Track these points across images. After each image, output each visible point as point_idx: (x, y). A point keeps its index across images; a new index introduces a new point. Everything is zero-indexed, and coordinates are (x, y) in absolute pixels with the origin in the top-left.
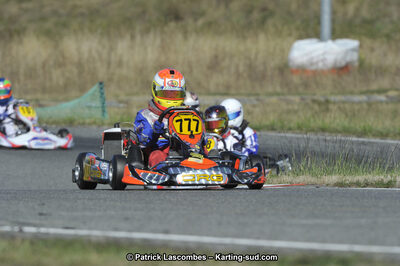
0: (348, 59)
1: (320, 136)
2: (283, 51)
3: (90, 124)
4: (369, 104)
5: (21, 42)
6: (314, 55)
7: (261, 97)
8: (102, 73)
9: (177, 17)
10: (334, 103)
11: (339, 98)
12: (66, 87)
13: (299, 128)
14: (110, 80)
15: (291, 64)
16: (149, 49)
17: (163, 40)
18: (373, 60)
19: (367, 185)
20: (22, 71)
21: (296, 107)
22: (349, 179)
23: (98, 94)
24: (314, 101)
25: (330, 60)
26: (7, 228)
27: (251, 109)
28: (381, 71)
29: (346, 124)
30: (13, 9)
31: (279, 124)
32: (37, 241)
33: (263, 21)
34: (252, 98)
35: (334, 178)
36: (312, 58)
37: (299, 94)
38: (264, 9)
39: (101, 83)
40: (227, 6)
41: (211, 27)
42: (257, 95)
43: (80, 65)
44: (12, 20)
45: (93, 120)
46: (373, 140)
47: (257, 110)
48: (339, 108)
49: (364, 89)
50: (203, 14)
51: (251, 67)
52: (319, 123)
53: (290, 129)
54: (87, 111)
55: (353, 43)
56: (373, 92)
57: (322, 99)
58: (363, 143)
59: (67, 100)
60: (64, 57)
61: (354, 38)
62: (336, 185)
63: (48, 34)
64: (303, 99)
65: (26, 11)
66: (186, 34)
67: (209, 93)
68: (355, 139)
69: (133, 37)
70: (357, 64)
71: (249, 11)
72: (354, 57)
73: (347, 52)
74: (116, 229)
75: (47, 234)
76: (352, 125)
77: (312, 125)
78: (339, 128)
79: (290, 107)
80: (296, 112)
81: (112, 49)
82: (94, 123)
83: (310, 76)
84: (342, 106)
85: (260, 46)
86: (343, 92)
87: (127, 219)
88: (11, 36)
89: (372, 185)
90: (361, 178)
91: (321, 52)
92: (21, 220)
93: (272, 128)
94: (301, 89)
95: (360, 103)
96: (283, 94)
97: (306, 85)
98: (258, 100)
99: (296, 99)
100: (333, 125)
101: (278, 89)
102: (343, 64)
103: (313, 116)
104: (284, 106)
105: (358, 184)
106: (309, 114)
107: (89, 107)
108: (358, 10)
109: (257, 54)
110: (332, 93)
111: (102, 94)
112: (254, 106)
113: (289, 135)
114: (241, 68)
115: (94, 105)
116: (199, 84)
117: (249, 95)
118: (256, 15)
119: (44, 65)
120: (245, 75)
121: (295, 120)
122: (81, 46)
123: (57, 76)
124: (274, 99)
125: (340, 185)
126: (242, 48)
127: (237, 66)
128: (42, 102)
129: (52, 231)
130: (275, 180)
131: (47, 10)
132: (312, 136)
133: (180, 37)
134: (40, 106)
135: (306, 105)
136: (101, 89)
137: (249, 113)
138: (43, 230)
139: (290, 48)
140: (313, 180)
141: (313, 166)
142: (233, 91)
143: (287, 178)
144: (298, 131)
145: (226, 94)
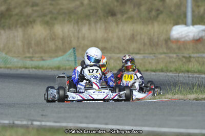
0: (200, 35)
1: (186, 75)
2: (167, 31)
3: (68, 69)
5: (33, 27)
6: (183, 33)
7: (157, 55)
8: (74, 43)
9: (112, 14)
10: (193, 57)
11: (196, 55)
12: (56, 50)
15: (171, 38)
16: (99, 31)
17: (105, 27)
20: (33, 42)
21: (174, 60)
22: (201, 96)
23: (72, 54)
24: (184, 57)
25: (191, 36)
26: (25, 123)
27: (151, 61)
29: (200, 68)
30: (29, 10)
31: (165, 69)
32: (40, 129)
33: (157, 16)
34: (151, 55)
35: (193, 96)
36: (182, 35)
37: (175, 53)
38: (158, 10)
39: (74, 48)
40: (139, 8)
41: (131, 19)
42: (154, 53)
43: (63, 39)
44: (29, 16)
47: (154, 61)
48: (196, 60)
50: (126, 13)
51: (151, 40)
52: (185, 68)
53: (171, 71)
54: (67, 62)
55: (203, 27)
57: (188, 56)
59: (57, 57)
60: (55, 35)
61: (204, 25)
62: (194, 100)
63: (48, 24)
64: (177, 56)
65: (36, 11)
66: (117, 23)
68: (203, 76)
69: (90, 24)
71: (150, 11)
72: (203, 34)
73: (199, 32)
74: (81, 123)
75: (45, 126)
76: (203, 69)
77: (182, 69)
78: (196, 70)
79: (171, 60)
80: (174, 62)
81: (79, 30)
82: (71, 68)
83: (181, 44)
84: (197, 59)
85: (155, 29)
86: (198, 52)
87: (86, 117)
88: (28, 24)
92: (32, 118)
93: (162, 71)
94: (177, 51)
96: (167, 53)
97: (179, 49)
98: (155, 56)
99: (175, 56)
101: (165, 51)
102: (198, 38)
103: (183, 64)
104: (168, 60)
106: (181, 63)
107: (68, 60)
109: (154, 32)
110: (192, 53)
111: (75, 53)
112: (152, 59)
113: (171, 74)
114: (146, 40)
115: (70, 59)
116: (124, 49)
117: (150, 53)
118: (154, 13)
119: (45, 39)
120: (148, 43)
121: (173, 67)
122: (63, 29)
123: (52, 45)
124: (163, 56)
125: (196, 99)
126: (146, 30)
127: (144, 39)
128: (44, 58)
129: (48, 124)
130: (163, 97)
131: (46, 11)
132: (180, 74)
133: (114, 24)
134: (43, 60)
135: (179, 59)
136: (74, 51)
137: (150, 63)
138: (43, 123)
139: (171, 30)
140: (182, 97)
141: (183, 90)
142: (142, 52)
143: (169, 96)
144: (175, 72)
145: (138, 53)
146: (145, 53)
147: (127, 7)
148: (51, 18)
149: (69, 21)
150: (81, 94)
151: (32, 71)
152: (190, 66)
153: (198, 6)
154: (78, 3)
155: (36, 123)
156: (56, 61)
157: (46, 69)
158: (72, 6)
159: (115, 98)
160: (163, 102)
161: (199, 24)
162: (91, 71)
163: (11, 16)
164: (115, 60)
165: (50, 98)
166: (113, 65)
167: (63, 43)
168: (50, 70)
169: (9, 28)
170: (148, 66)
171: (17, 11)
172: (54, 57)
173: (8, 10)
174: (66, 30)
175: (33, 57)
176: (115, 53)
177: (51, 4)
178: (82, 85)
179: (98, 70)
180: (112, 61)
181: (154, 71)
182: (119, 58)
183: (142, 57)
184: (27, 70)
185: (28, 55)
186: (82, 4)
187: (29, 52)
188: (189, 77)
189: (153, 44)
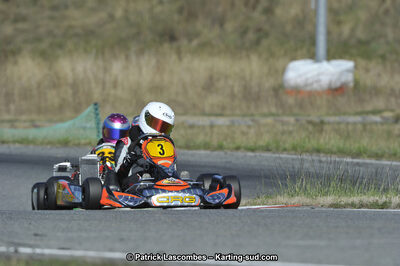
0: (343, 79)
1: (315, 157)
2: (277, 72)
3: (86, 144)
4: (364, 125)
5: (16, 63)
6: (309, 75)
7: (257, 118)
8: (97, 95)
9: (173, 38)
10: (329, 123)
12: (61, 108)
13: (294, 148)
14: (105, 101)
15: (286, 85)
16: (144, 70)
17: (158, 61)
18: (368, 80)
19: (362, 206)
20: (16, 92)
21: (291, 128)
22: (344, 200)
23: (93, 115)
24: (310, 122)
25: (325, 80)
26: (2, 249)
27: (245, 129)
28: (376, 91)
29: (341, 145)
31: (274, 145)
32: (32, 261)
33: (258, 42)
34: (248, 120)
35: (330, 199)
36: (307, 79)
37: (293, 115)
38: (259, 30)
39: (96, 104)
40: (222, 25)
41: (205, 47)
42: (252, 115)
43: (75, 86)
44: (8, 41)
45: (88, 141)
46: (368, 161)
47: (252, 131)
48: (337, 131)
49: (359, 109)
50: (197, 35)
51: (246, 88)
52: (313, 143)
53: (285, 150)
54: (82, 131)
55: (348, 64)
56: (368, 113)
57: (316, 119)
58: (358, 164)
59: (62, 121)
60: (58, 78)
61: (350, 59)
62: (331, 206)
63: (43, 55)
64: (297, 120)
65: (22, 31)
67: (204, 114)
68: (349, 160)
69: (127, 57)
70: (352, 85)
71: (244, 32)
72: (349, 78)
73: (341, 73)
74: (111, 250)
75: (43, 255)
76: (348, 145)
77: (307, 145)
78: (335, 149)
79: (285, 128)
80: (291, 133)
81: (106, 70)
82: (90, 143)
83: (305, 97)
84: (336, 127)
85: (253, 67)
86: (338, 112)
87: (122, 240)
88: (6, 56)
89: (367, 206)
90: (356, 199)
91: (316, 73)
92: (16, 241)
93: (267, 149)
94: (296, 110)
95: (355, 124)
96: (278, 115)
97: (301, 106)
98: (253, 121)
99: (292, 120)
101: (273, 110)
102: (338, 84)
103: (309, 138)
104: (280, 127)
105: (353, 205)
106: (304, 135)
107: (84, 128)
108: (353, 30)
109: (251, 75)
110: (328, 114)
111: (97, 114)
112: (249, 127)
113: (284, 156)
114: (236, 89)
115: (88, 125)
116: (194, 105)
117: (244, 116)
118: (251, 36)
119: (39, 85)
120: (240, 96)
121: (289, 142)
122: (76, 66)
123: (53, 98)
124: (269, 120)
125: (335, 206)
126: (237, 69)
127: (232, 88)
128: (38, 123)
129: (47, 251)
130: (270, 201)
131: (42, 30)
132: (305, 156)
133: (174, 57)
134: (36, 126)
135: (301, 126)
136: (96, 109)
137: (243, 133)
138: (38, 251)
139: (284, 70)
140: (308, 201)
141: (308, 186)
142: (228, 112)
143: (282, 199)
144: (293, 152)
145: (221, 115)
146: (233, 115)
147: (200, 25)
148: (51, 45)
149: (86, 51)
151: (15, 149)
152: (322, 141)
153: (339, 23)
154: (103, 15)
155: (24, 250)
156: (60, 129)
157: (42, 143)
158: (91, 20)
160: (270, 211)
161: (342, 57)
167: (75, 93)
168: (49, 147)
170: (240, 140)
172: (56, 122)
174: (80, 68)
175: (16, 121)
177: (52, 18)
181: (253, 150)
182: (183, 123)
183: (228, 123)
184: (5, 146)
185: (7, 117)
186: (111, 17)
187: (8, 111)
188: (320, 162)
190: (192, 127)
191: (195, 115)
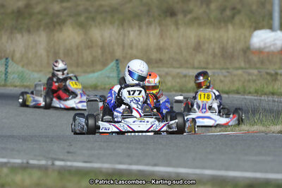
1: (270, 98)
2: (245, 37)
5: (61, 31)
6: (268, 40)
7: (230, 70)
8: (118, 53)
9: (171, 13)
10: (281, 74)
12: (93, 63)
13: (256, 92)
14: (124, 58)
15: (252, 47)
16: (152, 36)
17: (161, 31)
20: (61, 51)
21: (254, 77)
23: (115, 68)
24: (267, 73)
25: (279, 44)
26: (43, 162)
27: (222, 79)
30: (56, 7)
31: (242, 90)
33: (233, 17)
34: (224, 71)
35: (278, 128)
36: (265, 44)
37: (257, 68)
38: (234, 9)
39: (117, 60)
40: (208, 5)
41: (196, 21)
42: (228, 69)
43: (102, 48)
44: (57, 15)
47: (227, 79)
50: (190, 12)
51: (223, 49)
52: (270, 88)
53: (250, 93)
54: (107, 79)
57: (273, 72)
59: (93, 72)
60: (92, 42)
62: (279, 132)
63: (81, 26)
64: (259, 72)
65: (66, 8)
66: (177, 25)
69: (140, 28)
71: (223, 10)
77: (265, 90)
79: (250, 77)
80: (254, 81)
81: (125, 36)
83: (265, 57)
85: (229, 34)
88: (54, 26)
91: (272, 39)
92: (54, 156)
93: (238, 93)
94: (258, 65)
96: (245, 69)
97: (262, 63)
98: (228, 72)
99: (255, 72)
100: (279, 91)
101: (243, 65)
103: (266, 84)
104: (247, 77)
107: (109, 77)
109: (228, 40)
110: (280, 68)
111: (118, 67)
112: (225, 77)
113: (249, 97)
114: (217, 51)
115: (111, 75)
116: (187, 61)
117: (223, 69)
118: (228, 13)
119: (77, 48)
120: (219, 55)
121: (253, 87)
122: (104, 34)
123: (87, 55)
124: (240, 72)
126: (217, 36)
127: (214, 49)
130: (237, 128)
131: (81, 8)
132: (263, 98)
133: (173, 27)
135: (261, 76)
136: (118, 64)
137: (221, 81)
139: (251, 36)
140: (262, 128)
141: (264, 119)
142: (210, 66)
144: (255, 95)
146: (217, 69)
147: (191, 5)
148: (87, 18)
149: (112, 23)
150: (117, 125)
152: (276, 87)
156: (91, 78)
159: (163, 130)
160: (237, 136)
162: (132, 93)
163: (31, 15)
164: (174, 77)
165: (78, 129)
166: (169, 84)
167: (103, 53)
169: (29, 31)
170: (219, 86)
171: (40, 8)
172: (89, 73)
173: (28, 6)
174: (107, 35)
176: (174, 67)
178: (120, 112)
179: (141, 91)
180: (169, 78)
181: (227, 93)
182: (178, 73)
188: (274, 101)
189: (226, 55)
190: (185, 76)
191: (187, 68)
